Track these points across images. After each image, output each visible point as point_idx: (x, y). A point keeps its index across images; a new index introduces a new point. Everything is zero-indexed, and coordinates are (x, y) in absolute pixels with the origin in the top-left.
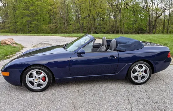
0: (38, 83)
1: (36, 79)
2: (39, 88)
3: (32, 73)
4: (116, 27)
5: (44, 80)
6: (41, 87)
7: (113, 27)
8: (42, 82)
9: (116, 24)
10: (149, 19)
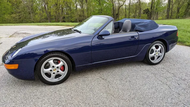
0: (56, 73)
1: (54, 69)
2: (57, 80)
3: (49, 62)
4: (83, 16)
5: (63, 69)
6: (59, 79)
7: (80, 16)
8: (61, 72)
9: (83, 13)
10: (113, 8)
